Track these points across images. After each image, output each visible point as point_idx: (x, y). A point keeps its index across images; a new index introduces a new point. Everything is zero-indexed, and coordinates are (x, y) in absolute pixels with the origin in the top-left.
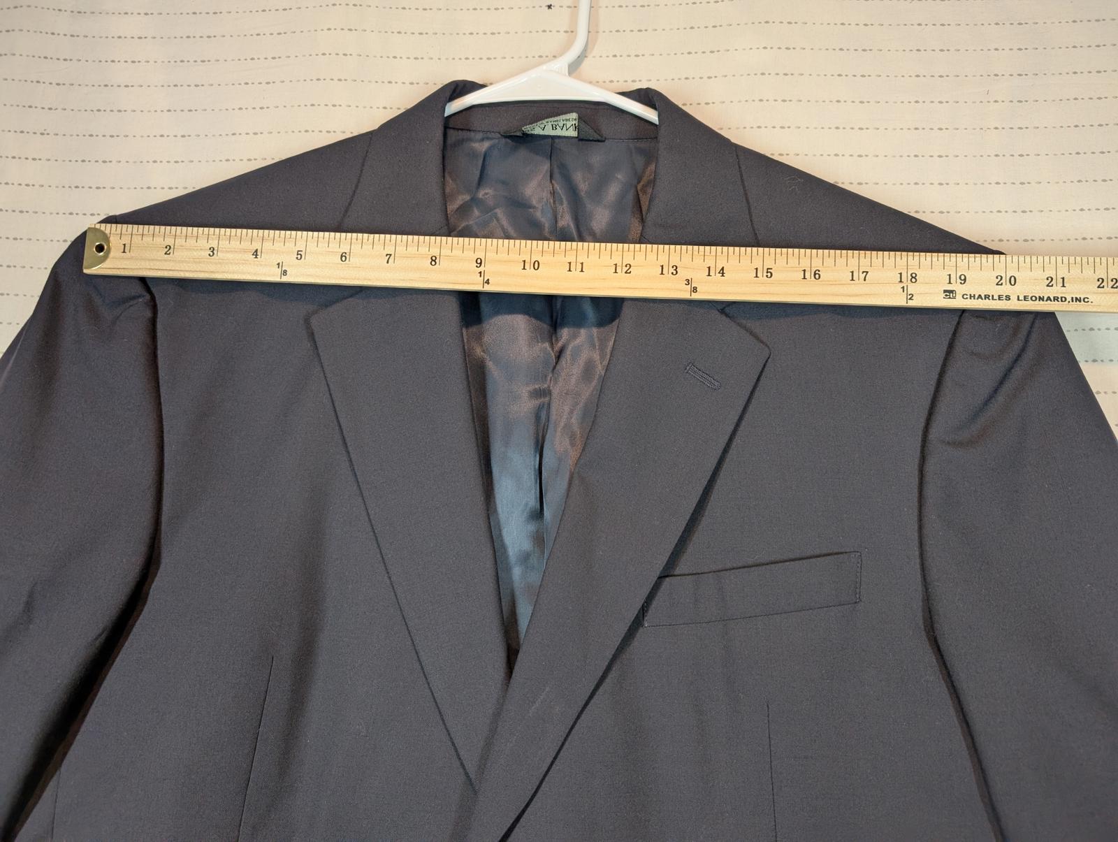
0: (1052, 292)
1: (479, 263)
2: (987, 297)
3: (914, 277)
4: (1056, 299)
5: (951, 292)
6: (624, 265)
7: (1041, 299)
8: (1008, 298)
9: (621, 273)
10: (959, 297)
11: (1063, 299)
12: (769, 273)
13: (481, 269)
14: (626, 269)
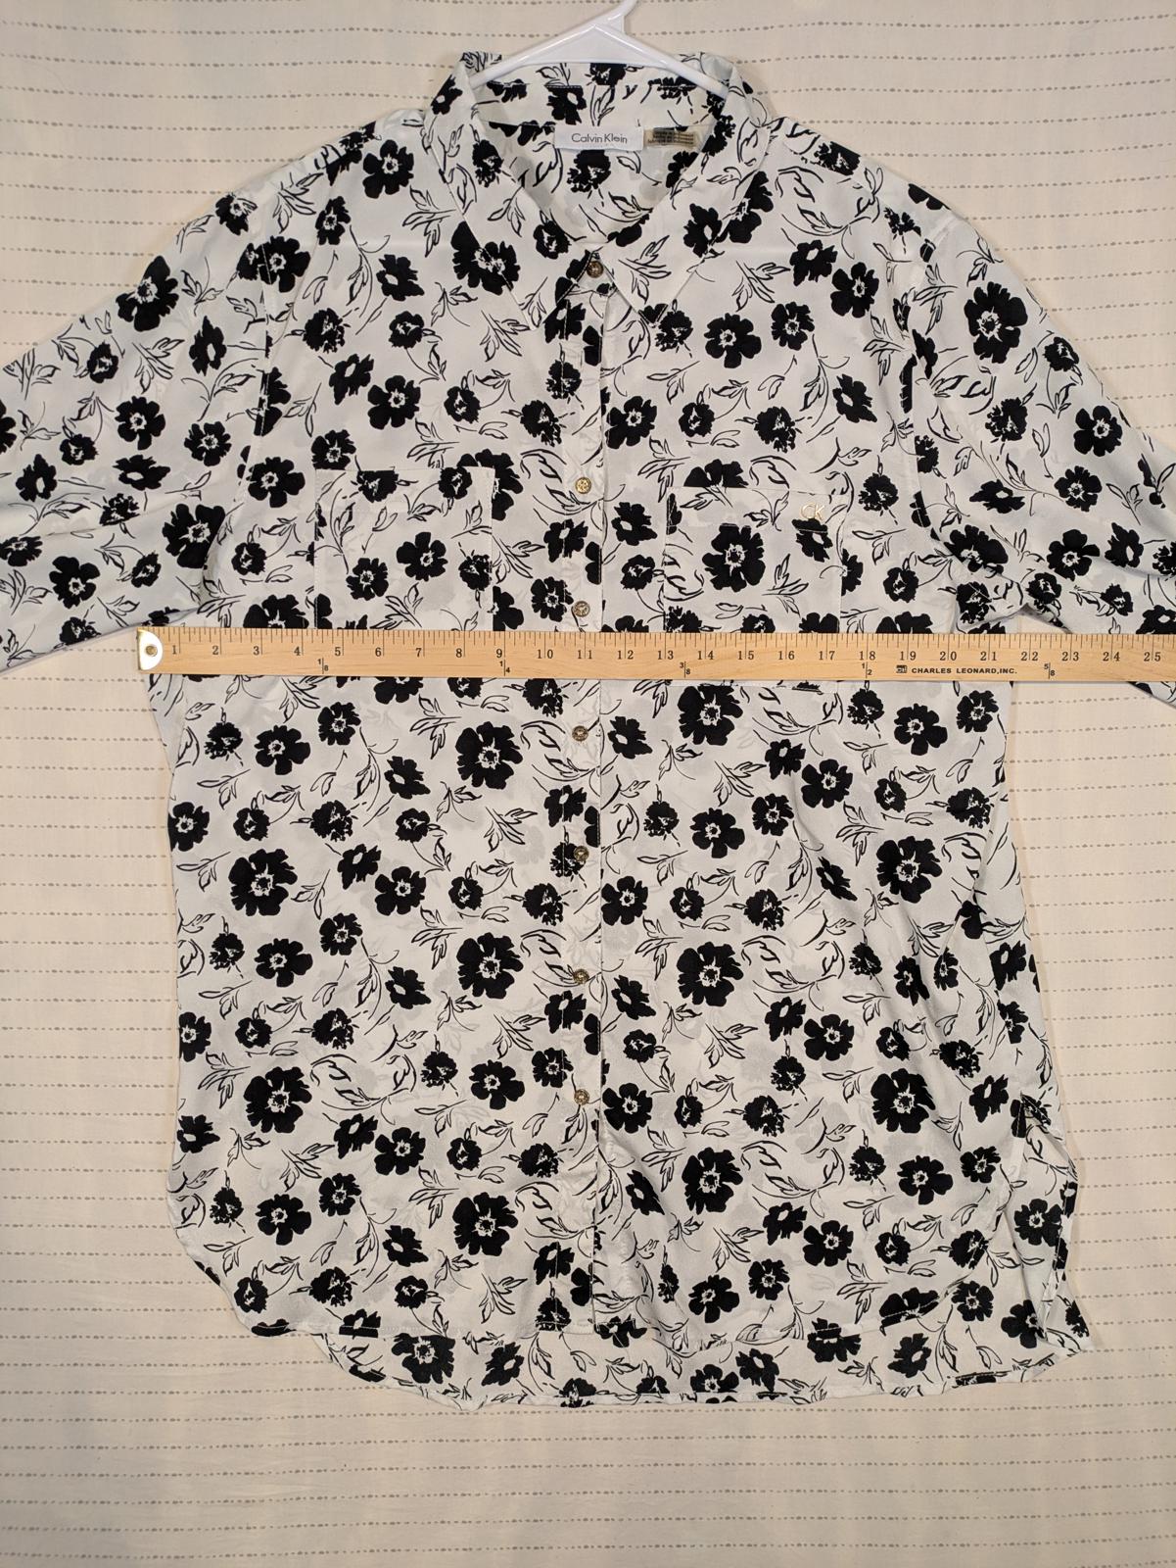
0: (984, 665)
1: (500, 653)
2: (932, 670)
3: (873, 655)
4: (987, 671)
5: (903, 667)
6: (628, 649)
7: (976, 671)
8: (949, 671)
9: (625, 660)
10: (909, 670)
11: (994, 671)
12: (751, 655)
13: (501, 659)
14: (628, 655)
